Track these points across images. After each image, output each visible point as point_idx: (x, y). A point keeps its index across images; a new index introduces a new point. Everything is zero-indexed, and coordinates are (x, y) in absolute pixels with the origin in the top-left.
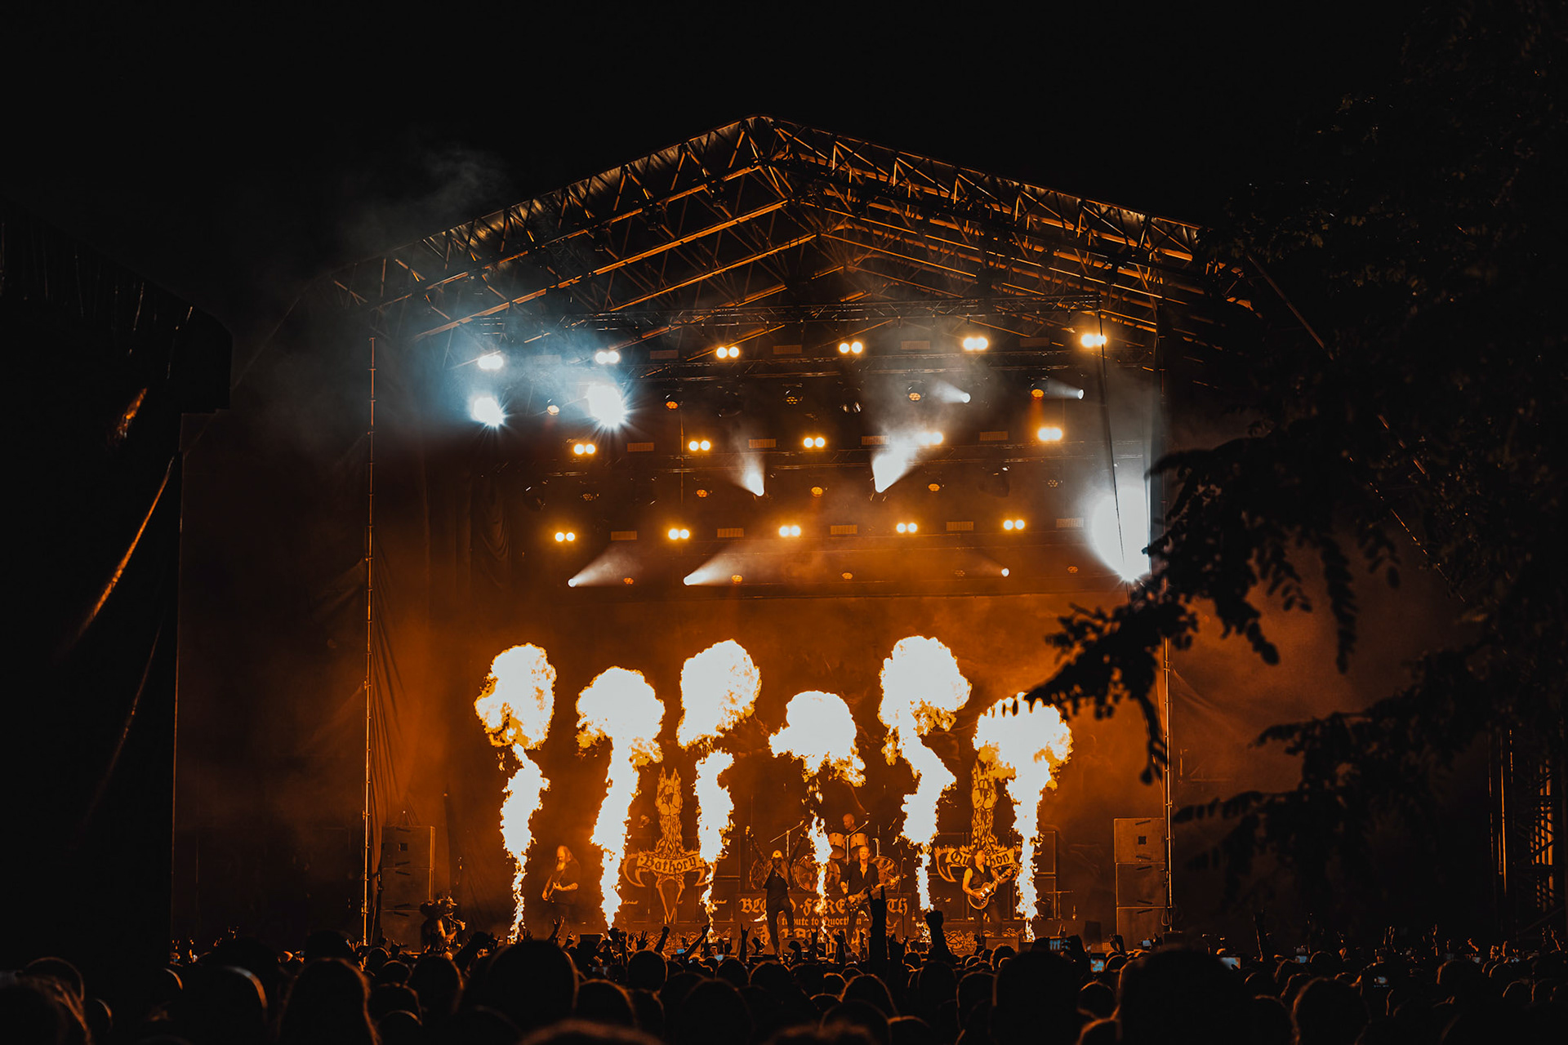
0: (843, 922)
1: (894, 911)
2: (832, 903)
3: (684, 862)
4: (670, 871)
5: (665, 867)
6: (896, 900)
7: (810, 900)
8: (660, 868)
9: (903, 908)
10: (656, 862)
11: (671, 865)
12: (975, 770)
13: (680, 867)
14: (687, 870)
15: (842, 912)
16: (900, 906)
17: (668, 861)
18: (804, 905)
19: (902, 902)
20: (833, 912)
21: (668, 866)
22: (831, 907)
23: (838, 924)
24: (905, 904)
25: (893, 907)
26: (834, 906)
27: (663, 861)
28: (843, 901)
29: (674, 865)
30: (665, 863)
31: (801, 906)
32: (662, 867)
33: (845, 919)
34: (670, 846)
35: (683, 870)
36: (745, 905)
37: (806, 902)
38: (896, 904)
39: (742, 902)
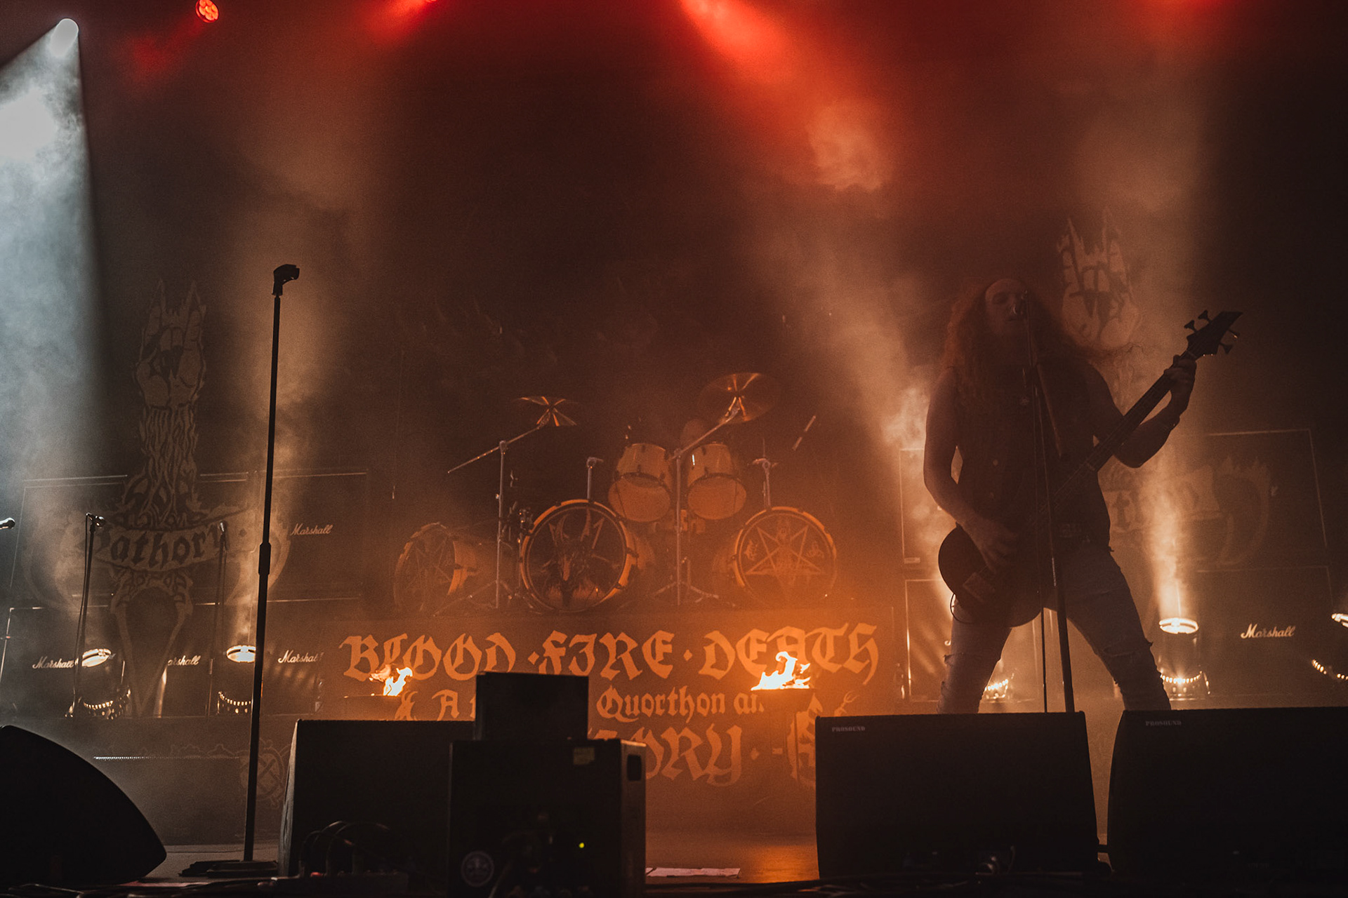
0: (665, 705)
1: (834, 668)
2: (632, 644)
3: (196, 538)
4: (152, 562)
5: (139, 551)
6: (841, 632)
7: (561, 638)
8: (124, 555)
9: (863, 656)
10: (114, 539)
11: (156, 548)
12: (1066, 241)
13: (181, 552)
14: (203, 559)
15: (664, 671)
16: (855, 649)
17: (151, 536)
18: (541, 651)
19: (863, 639)
20: (633, 672)
21: (147, 551)
22: (627, 658)
23: (649, 712)
24: (871, 646)
25: (830, 652)
26: (637, 656)
27: (135, 536)
28: (669, 637)
29: (165, 546)
30: (142, 543)
31: (533, 658)
32: (132, 553)
33: (673, 697)
34: (163, 494)
35: (190, 560)
36: (355, 658)
37: (547, 645)
38: (842, 646)
39: (349, 647)
